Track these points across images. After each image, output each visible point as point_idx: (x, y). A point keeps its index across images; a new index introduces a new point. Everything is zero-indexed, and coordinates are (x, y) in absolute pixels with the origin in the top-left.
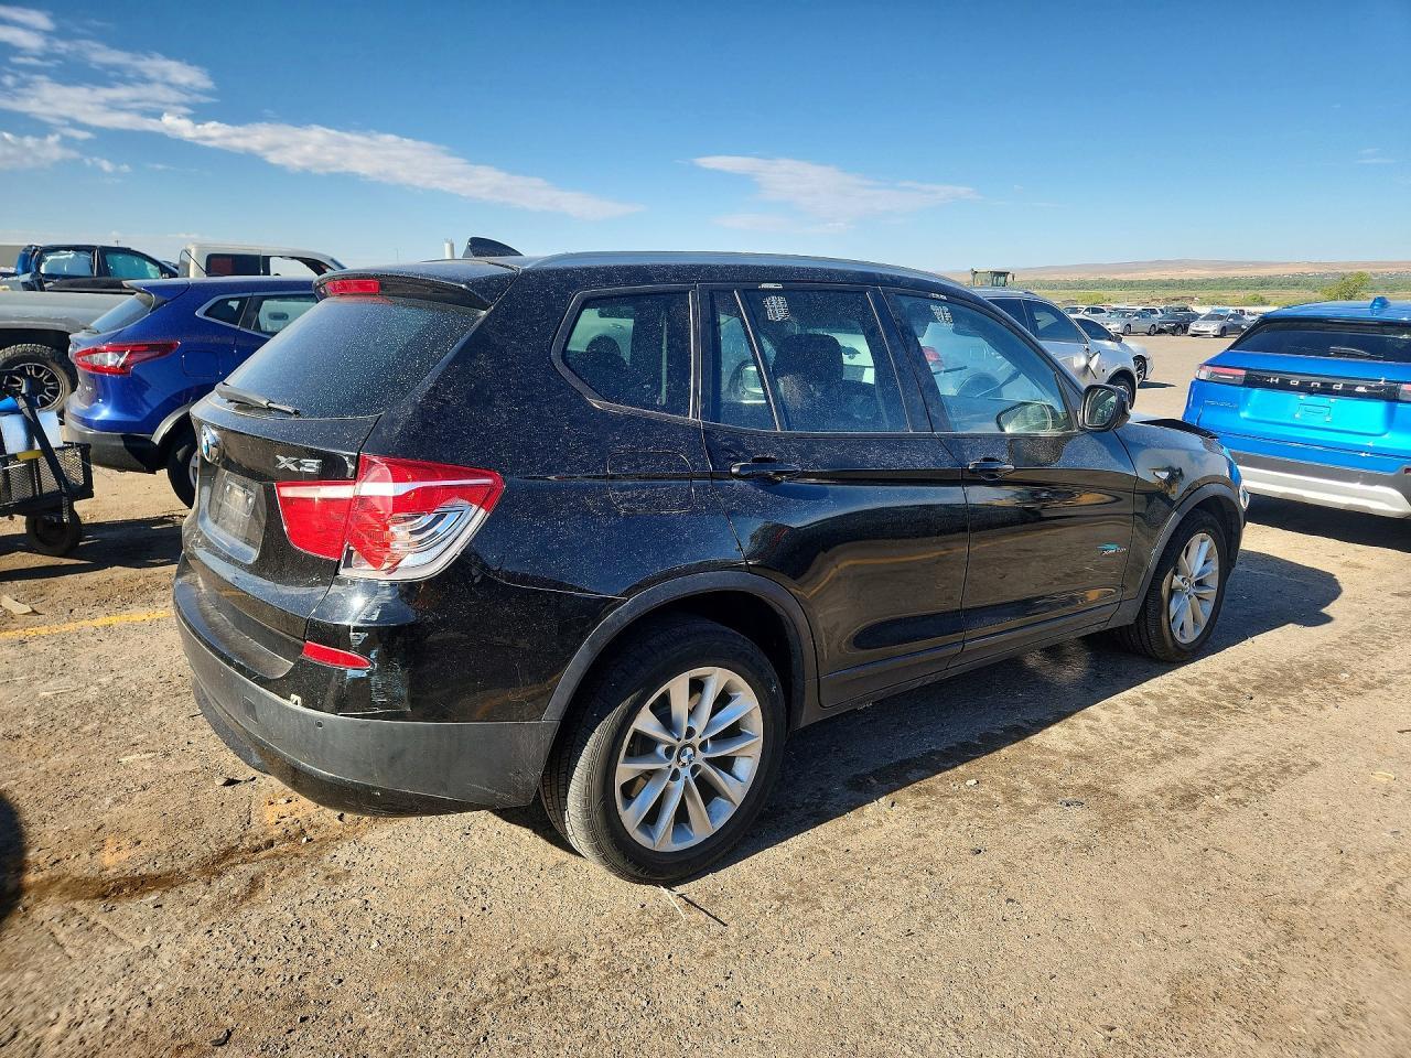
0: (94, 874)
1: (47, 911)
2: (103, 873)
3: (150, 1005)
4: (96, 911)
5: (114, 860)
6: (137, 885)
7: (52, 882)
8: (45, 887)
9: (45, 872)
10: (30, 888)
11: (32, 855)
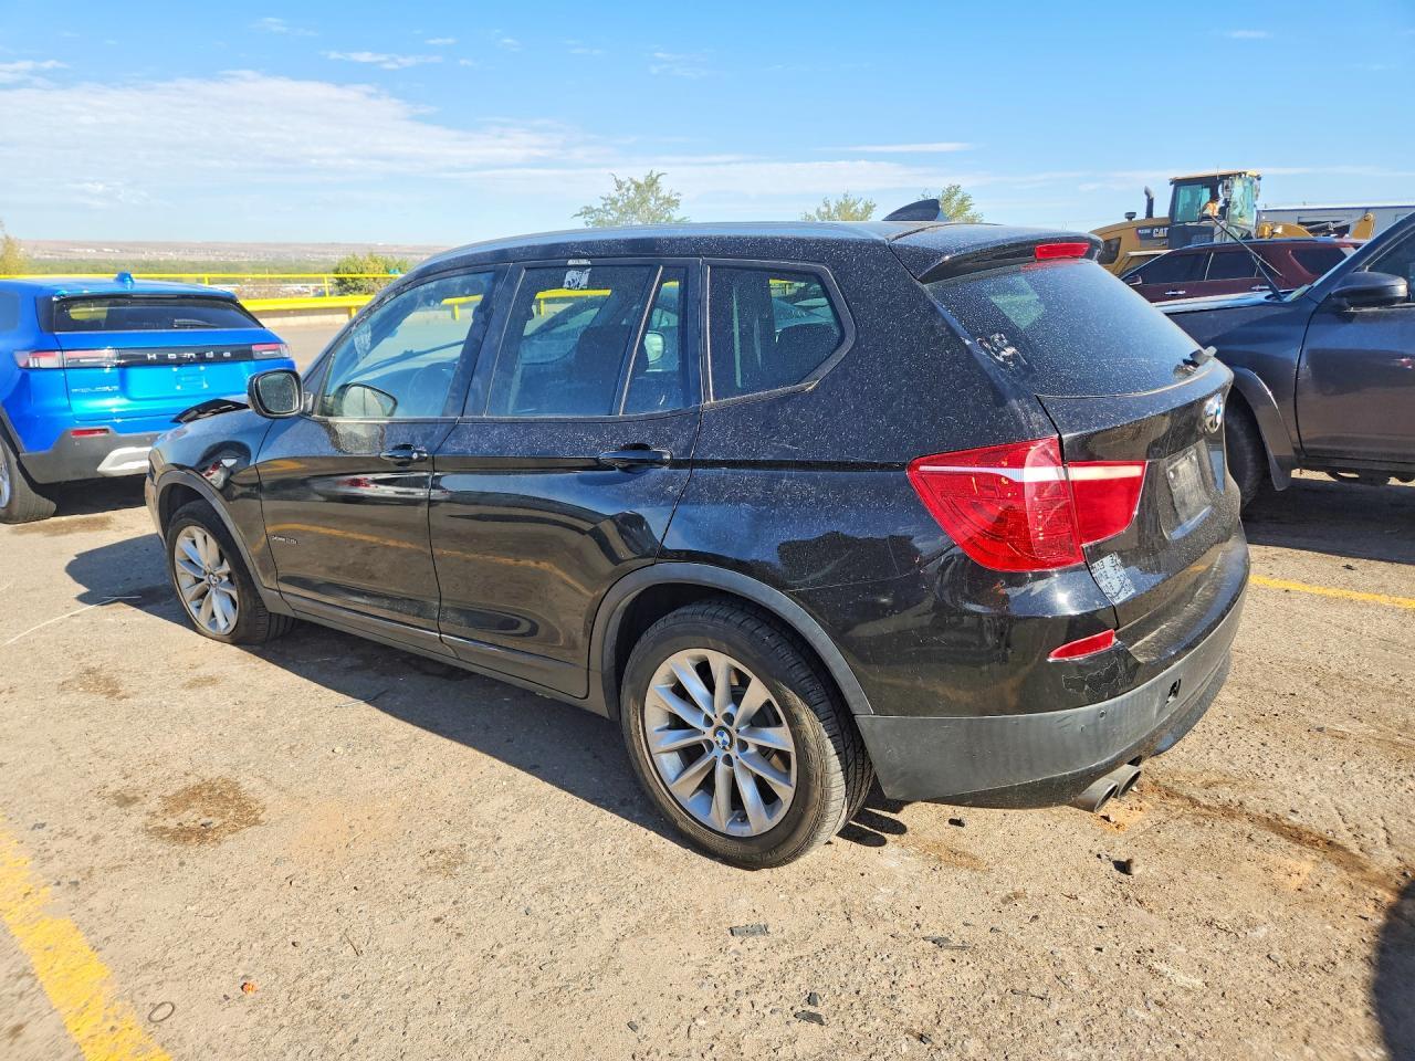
0: (1329, 864)
1: (1385, 860)
2: (1319, 860)
3: (1344, 763)
4: (1344, 838)
5: (1305, 865)
6: (1297, 836)
7: (1372, 883)
8: (1381, 881)
9: (1373, 895)
10: (1393, 890)
11: (1379, 920)
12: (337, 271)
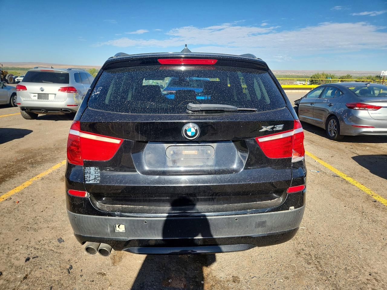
12: (311, 78)
